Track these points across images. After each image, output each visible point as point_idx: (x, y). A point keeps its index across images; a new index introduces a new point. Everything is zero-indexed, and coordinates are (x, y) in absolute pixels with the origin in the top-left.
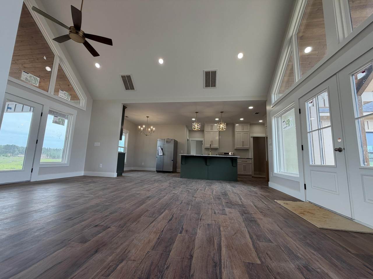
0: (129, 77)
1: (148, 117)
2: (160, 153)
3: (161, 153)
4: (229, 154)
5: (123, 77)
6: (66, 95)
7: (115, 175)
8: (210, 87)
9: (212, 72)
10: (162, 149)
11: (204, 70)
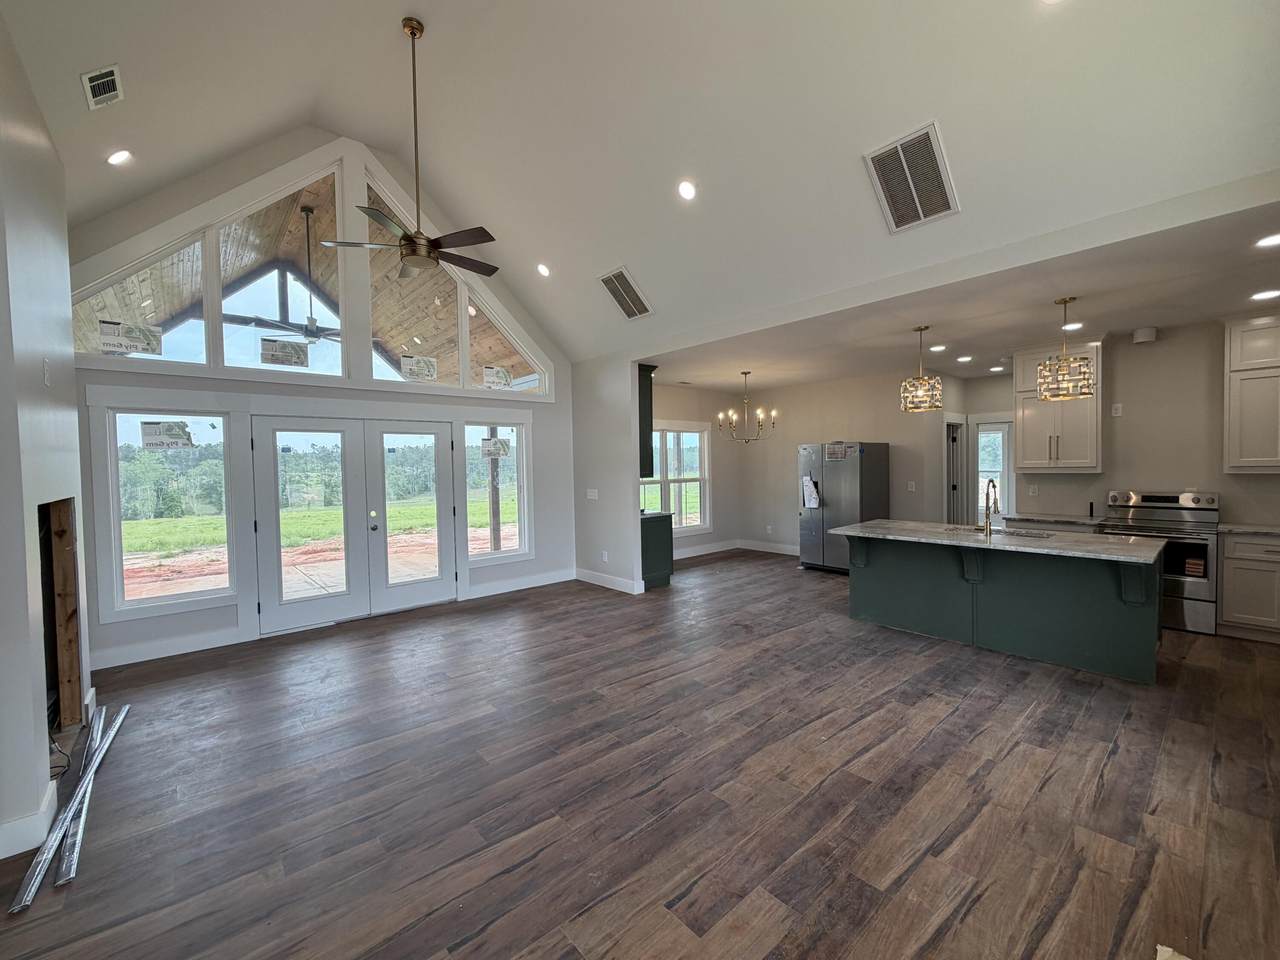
0: (620, 277)
1: (745, 374)
2: (810, 501)
3: (812, 502)
4: (1176, 499)
5: (607, 282)
6: (501, 374)
7: (638, 587)
8: (919, 219)
9: (906, 147)
10: (816, 484)
11: (865, 153)
